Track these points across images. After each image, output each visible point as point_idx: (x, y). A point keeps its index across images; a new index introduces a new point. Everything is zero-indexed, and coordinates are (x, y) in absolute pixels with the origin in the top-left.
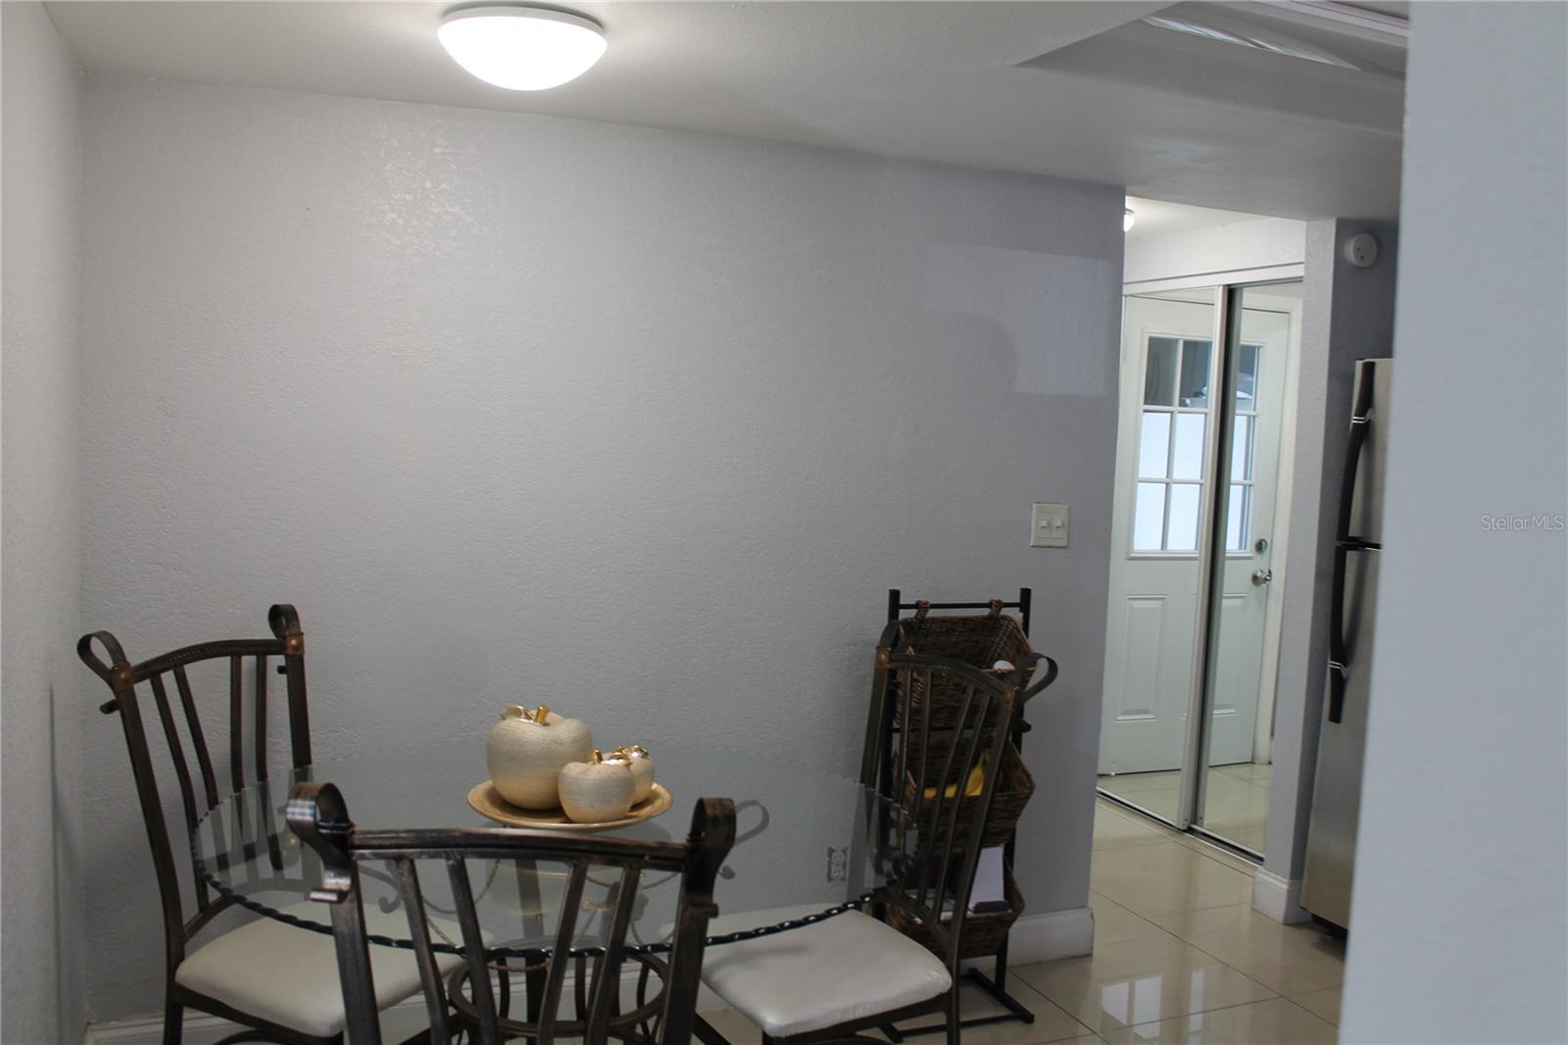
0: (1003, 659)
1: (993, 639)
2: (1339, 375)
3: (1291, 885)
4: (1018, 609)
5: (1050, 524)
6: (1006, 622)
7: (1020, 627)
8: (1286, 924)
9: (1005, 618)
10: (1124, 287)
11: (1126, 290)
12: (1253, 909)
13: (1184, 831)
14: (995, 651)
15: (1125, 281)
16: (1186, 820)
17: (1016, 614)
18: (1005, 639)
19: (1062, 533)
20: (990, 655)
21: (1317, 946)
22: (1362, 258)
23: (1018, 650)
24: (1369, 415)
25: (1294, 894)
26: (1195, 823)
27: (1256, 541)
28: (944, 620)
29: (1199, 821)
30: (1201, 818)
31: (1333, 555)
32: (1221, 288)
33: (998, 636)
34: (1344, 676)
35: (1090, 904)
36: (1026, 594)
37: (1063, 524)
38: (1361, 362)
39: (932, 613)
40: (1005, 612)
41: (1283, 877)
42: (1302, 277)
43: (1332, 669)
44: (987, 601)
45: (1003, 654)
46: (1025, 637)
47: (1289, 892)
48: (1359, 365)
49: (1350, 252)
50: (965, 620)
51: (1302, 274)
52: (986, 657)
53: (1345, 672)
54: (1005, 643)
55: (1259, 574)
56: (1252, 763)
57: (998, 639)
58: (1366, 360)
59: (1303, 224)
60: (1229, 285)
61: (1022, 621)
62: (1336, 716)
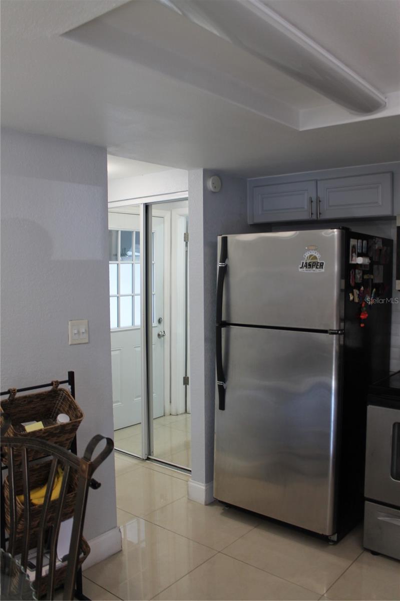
0: (62, 413)
1: (54, 402)
2: (209, 245)
3: (206, 486)
4: (68, 384)
5: (79, 332)
6: (62, 392)
7: (70, 394)
8: (207, 504)
9: (61, 390)
10: (109, 204)
11: (110, 205)
12: (188, 499)
13: (146, 460)
14: (56, 408)
15: (108, 201)
16: (146, 455)
17: (67, 387)
18: (61, 401)
19: (86, 336)
20: (54, 411)
21: (222, 514)
22: (215, 187)
23: (70, 407)
24: (227, 262)
25: (209, 490)
26: (150, 455)
27: (158, 319)
28: (25, 397)
29: (152, 454)
30: (153, 452)
31: (215, 330)
32: (142, 205)
33: (57, 400)
34: (225, 388)
35: (118, 525)
36: (71, 375)
37: (86, 330)
38: (221, 237)
39: (18, 395)
40: (61, 386)
41: (202, 483)
42: (187, 198)
43: (218, 385)
44: (50, 382)
45: (61, 409)
46: (73, 399)
47: (206, 490)
48: (219, 239)
49: (210, 184)
50: (38, 396)
51: (187, 196)
52: (52, 412)
53: (225, 386)
54: (62, 403)
55: (160, 333)
56: (164, 416)
57: (58, 401)
58: (223, 236)
59: (187, 172)
60: (146, 204)
61: (70, 390)
62: (222, 407)
